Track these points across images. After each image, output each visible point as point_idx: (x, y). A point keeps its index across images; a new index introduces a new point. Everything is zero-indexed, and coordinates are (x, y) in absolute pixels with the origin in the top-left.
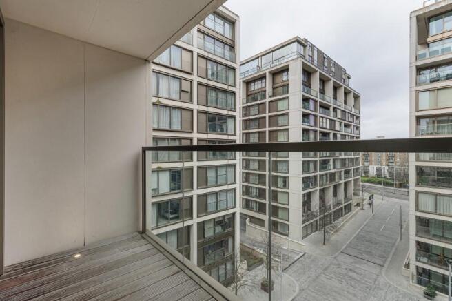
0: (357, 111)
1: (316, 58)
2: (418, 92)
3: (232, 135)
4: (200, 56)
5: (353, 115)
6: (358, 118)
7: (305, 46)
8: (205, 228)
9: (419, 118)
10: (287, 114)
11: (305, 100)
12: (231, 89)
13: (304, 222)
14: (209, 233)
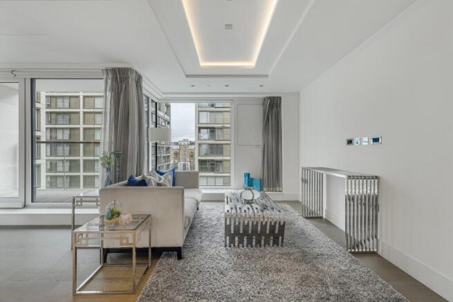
0: (168, 118)
2: (200, 111)
5: (165, 121)
6: (169, 123)
9: (200, 128)
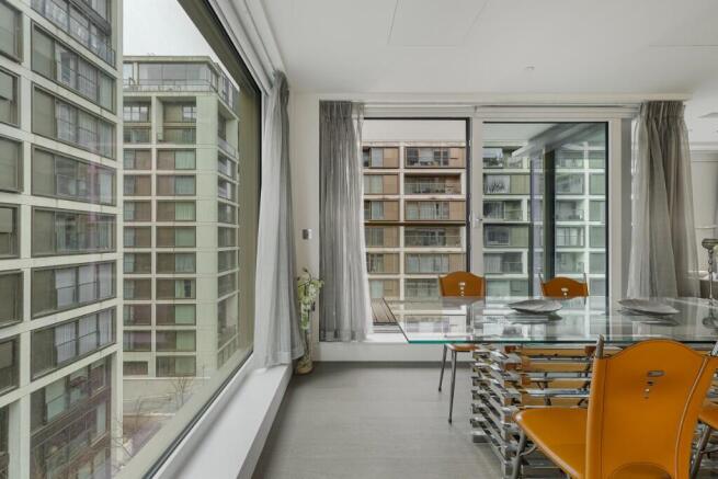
1: (230, 98)
3: (108, 205)
4: (37, 28)
7: (217, 76)
8: (47, 401)
10: (193, 177)
11: (222, 159)
12: (106, 115)
13: (220, 344)
14: (55, 410)
